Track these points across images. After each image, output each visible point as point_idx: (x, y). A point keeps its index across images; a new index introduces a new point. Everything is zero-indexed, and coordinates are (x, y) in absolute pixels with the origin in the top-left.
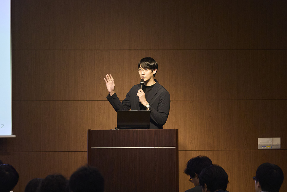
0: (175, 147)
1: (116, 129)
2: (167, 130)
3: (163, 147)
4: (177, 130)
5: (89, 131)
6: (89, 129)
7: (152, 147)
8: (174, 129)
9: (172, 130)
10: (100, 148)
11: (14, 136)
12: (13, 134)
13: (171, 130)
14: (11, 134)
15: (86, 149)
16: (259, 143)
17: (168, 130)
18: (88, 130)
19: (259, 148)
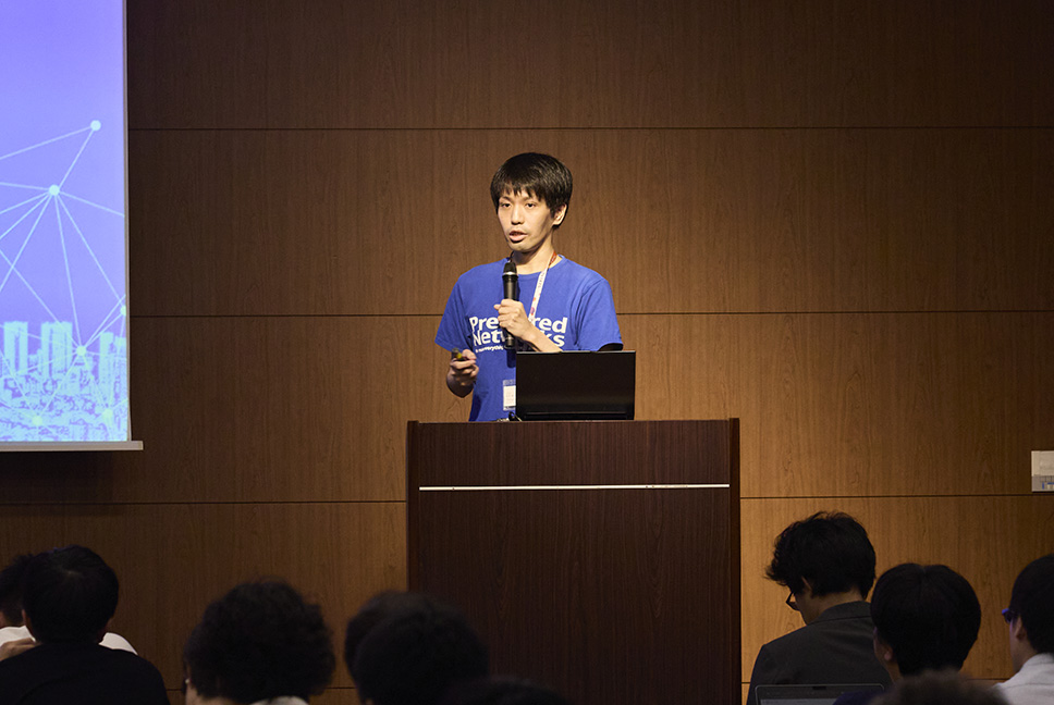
0: (728, 486)
1: (510, 418)
2: (697, 421)
3: (685, 486)
4: (735, 423)
5: (412, 425)
6: (414, 419)
7: (644, 486)
8: (723, 418)
9: (715, 421)
10: (451, 488)
11: (138, 446)
12: (135, 436)
13: (711, 421)
14: (125, 440)
15: (401, 492)
16: (1034, 472)
17: (703, 422)
18: (409, 422)
19: (1036, 487)
